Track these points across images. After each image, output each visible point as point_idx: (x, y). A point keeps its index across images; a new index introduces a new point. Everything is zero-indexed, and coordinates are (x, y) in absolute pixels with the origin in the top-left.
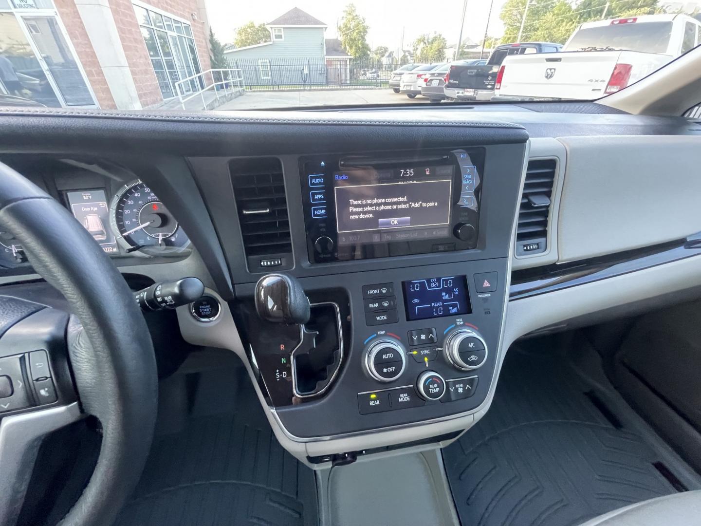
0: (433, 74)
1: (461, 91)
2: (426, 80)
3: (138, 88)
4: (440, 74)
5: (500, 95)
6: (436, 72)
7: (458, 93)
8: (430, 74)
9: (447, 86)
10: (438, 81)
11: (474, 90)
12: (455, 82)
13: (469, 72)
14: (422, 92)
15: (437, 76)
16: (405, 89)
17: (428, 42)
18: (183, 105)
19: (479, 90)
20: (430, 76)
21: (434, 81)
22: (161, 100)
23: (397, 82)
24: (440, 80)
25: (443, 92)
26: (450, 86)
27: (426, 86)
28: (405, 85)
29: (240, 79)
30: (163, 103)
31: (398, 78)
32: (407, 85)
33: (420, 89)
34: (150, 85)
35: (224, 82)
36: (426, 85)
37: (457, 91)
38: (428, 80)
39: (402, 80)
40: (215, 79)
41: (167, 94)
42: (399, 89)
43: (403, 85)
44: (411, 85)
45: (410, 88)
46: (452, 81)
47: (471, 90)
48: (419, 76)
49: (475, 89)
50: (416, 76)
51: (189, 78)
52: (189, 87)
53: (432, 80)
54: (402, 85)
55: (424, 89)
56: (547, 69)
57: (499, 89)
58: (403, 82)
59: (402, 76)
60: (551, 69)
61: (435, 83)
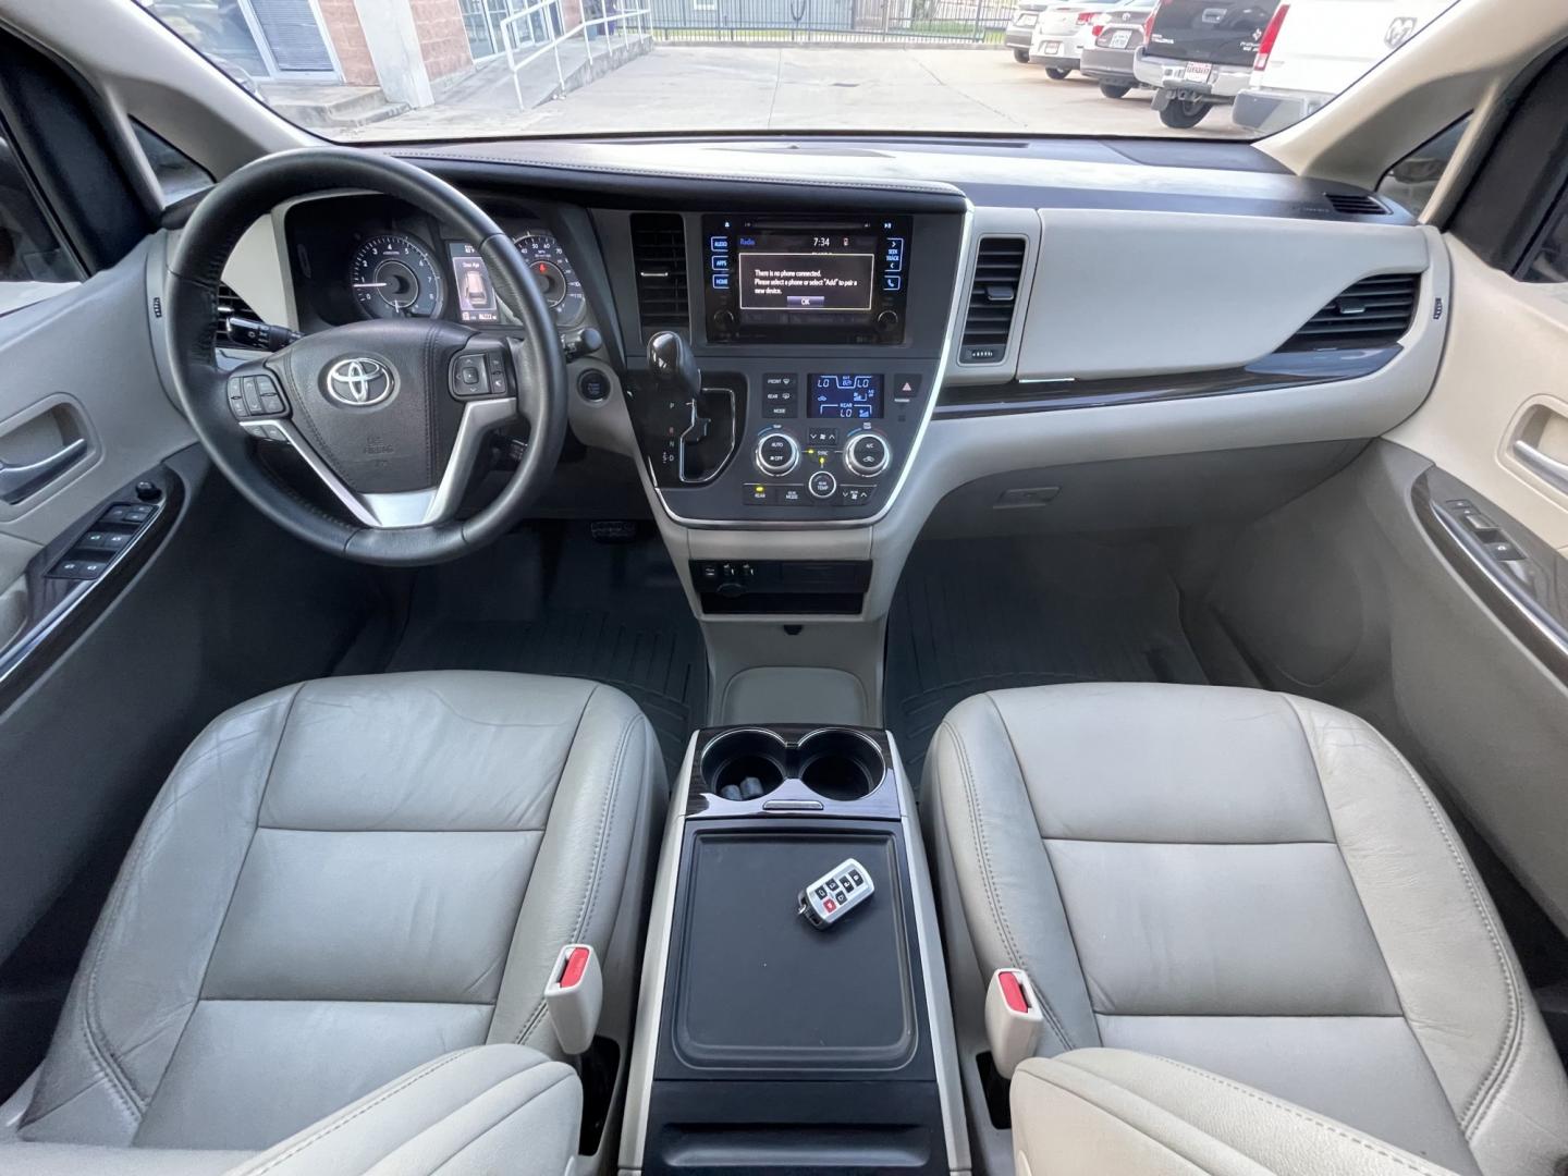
0: (1118, 15)
1: (1175, 69)
2: (1097, 30)
3: (422, 32)
4: (1136, 16)
5: (1262, 88)
6: (1128, 8)
7: (1169, 73)
8: (1109, 13)
9: (1145, 53)
10: (1129, 34)
11: (1209, 65)
12: (1165, 41)
13: (1207, 16)
14: (1082, 66)
15: (1128, 21)
16: (1042, 53)
18: (515, 77)
19: (1223, 68)
20: (1110, 18)
21: (1118, 33)
22: (469, 62)
23: (1029, 30)
24: (1135, 31)
25: (1131, 66)
26: (1152, 51)
27: (1093, 47)
28: (1043, 42)
29: (644, 11)
30: (473, 71)
31: (1031, 21)
32: (1049, 42)
33: (1078, 54)
34: (447, 24)
35: (605, 19)
36: (1096, 43)
37: (1165, 68)
38: (1104, 30)
39: (1038, 27)
40: (586, 10)
41: (481, 47)
42: (1027, 51)
43: (1039, 41)
44: (1059, 42)
45: (1054, 51)
46: (1157, 38)
47: (1203, 66)
48: (1085, 17)
49: (1213, 63)
50: (1076, 15)
51: (529, 10)
52: (528, 28)
53: (1112, 31)
54: (1036, 39)
55: (1090, 55)
56: (1395, 20)
57: (1262, 69)
58: (1041, 33)
59: (1041, 14)
60: (1403, 20)
61: (1120, 41)
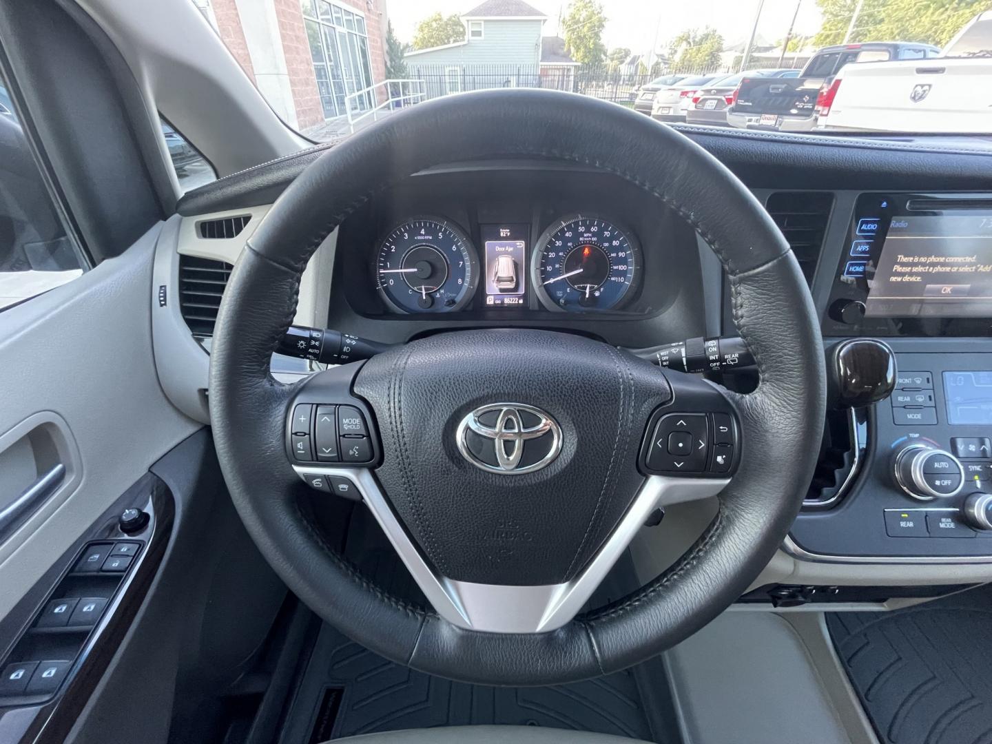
0: (708, 91)
1: (754, 118)
2: (696, 100)
3: (297, 103)
4: (719, 91)
5: (827, 126)
6: (713, 88)
7: (750, 120)
8: (702, 90)
9: (733, 110)
10: (716, 102)
11: (776, 116)
12: (747, 104)
13: (773, 89)
14: (687, 119)
15: (715, 94)
16: (659, 113)
17: (694, 41)
18: (352, 128)
19: (785, 117)
20: (703, 93)
21: (709, 102)
22: (322, 120)
23: (650, 102)
24: (719, 100)
25: (725, 119)
26: (739, 109)
27: (694, 109)
28: (660, 107)
29: (422, 94)
30: (324, 125)
31: (649, 96)
32: (663, 107)
33: (684, 113)
34: (311, 100)
35: (402, 98)
36: (696, 107)
37: (747, 118)
38: (700, 100)
39: (656, 100)
40: (391, 94)
41: (330, 114)
42: (650, 113)
43: (658, 107)
44: (670, 108)
45: (667, 112)
46: (741, 102)
47: (772, 116)
48: (684, 93)
49: (779, 114)
50: (679, 93)
51: (357, 94)
52: (356, 103)
53: (706, 100)
54: (655, 106)
55: (691, 113)
56: (917, 86)
57: (827, 115)
58: (658, 102)
59: (658, 93)
60: (922, 86)
61: (710, 105)
